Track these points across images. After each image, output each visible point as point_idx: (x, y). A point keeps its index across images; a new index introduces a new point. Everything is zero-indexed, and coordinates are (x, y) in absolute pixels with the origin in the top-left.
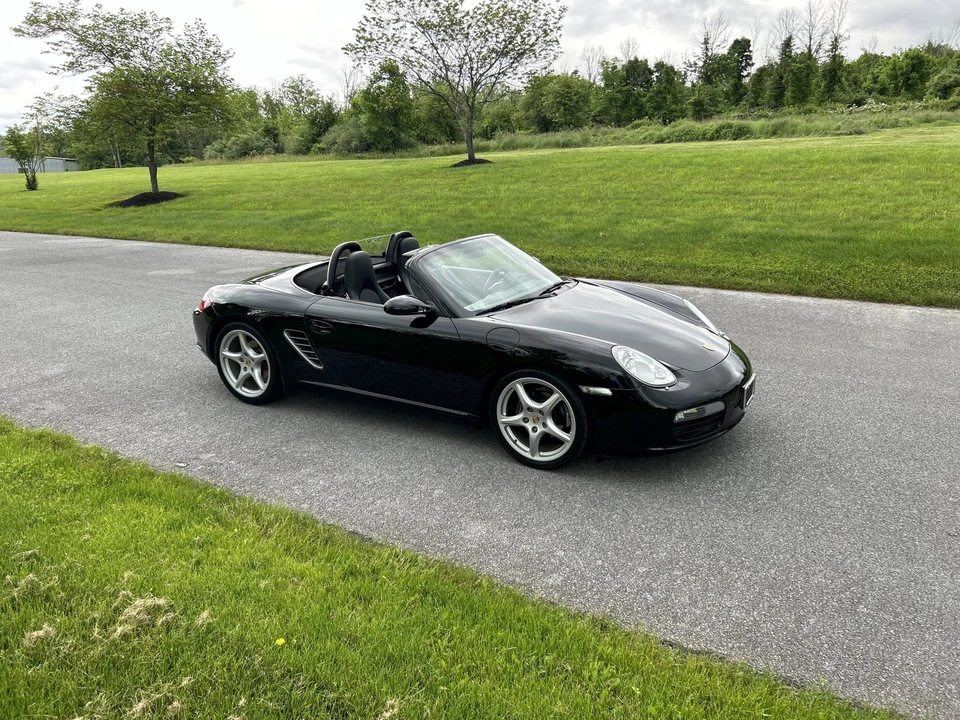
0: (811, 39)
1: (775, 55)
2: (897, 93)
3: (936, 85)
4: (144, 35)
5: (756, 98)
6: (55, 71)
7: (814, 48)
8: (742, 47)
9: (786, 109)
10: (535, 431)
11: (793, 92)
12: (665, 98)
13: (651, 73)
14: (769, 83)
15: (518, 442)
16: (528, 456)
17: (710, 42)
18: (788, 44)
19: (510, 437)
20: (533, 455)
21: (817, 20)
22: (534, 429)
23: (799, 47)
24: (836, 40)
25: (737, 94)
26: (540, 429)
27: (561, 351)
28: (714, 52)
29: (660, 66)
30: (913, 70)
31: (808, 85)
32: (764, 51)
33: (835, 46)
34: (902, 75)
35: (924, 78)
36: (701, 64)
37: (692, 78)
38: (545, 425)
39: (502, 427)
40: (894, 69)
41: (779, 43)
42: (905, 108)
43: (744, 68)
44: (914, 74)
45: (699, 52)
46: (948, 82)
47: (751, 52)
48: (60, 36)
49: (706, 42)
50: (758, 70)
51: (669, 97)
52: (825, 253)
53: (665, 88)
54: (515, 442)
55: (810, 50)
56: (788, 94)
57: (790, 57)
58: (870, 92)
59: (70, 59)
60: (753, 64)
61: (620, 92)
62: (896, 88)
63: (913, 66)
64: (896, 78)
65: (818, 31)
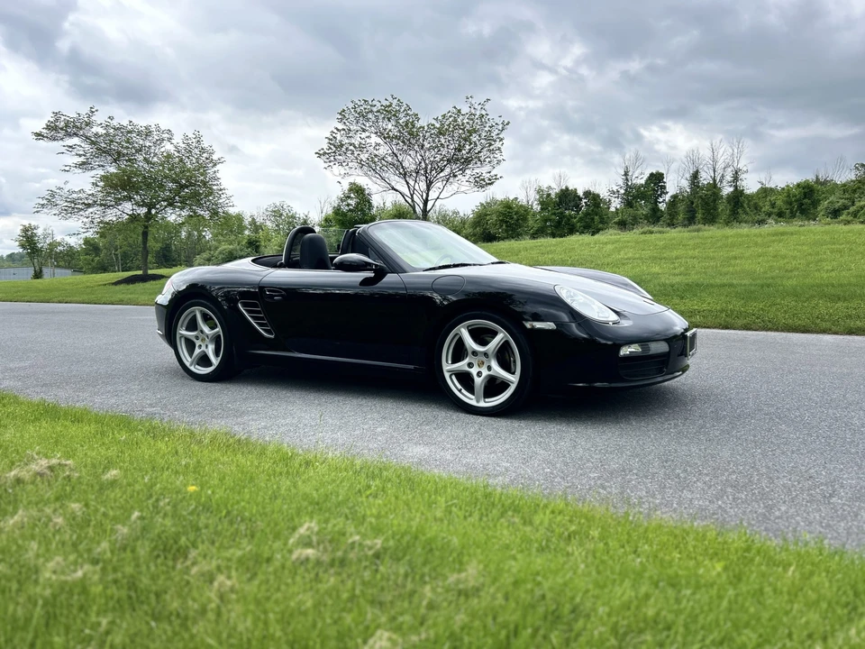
0: (714, 171)
1: (685, 184)
2: (793, 215)
3: (826, 209)
4: (148, 144)
5: (672, 219)
6: (67, 168)
7: (718, 179)
8: (657, 179)
10: (480, 374)
11: (703, 214)
12: (593, 219)
13: (581, 199)
14: (681, 207)
15: (463, 391)
16: (473, 403)
17: (630, 174)
18: (695, 176)
19: (454, 385)
20: (478, 402)
21: (719, 156)
22: (479, 374)
23: (705, 178)
24: (736, 173)
25: (655, 217)
26: (485, 373)
27: (509, 293)
28: (634, 182)
29: (587, 194)
30: (805, 197)
31: (715, 209)
32: (676, 182)
33: (736, 178)
34: (796, 201)
35: (815, 204)
36: (622, 191)
37: (616, 204)
38: (489, 368)
39: (447, 375)
40: (788, 196)
41: (688, 176)
43: (660, 196)
44: (806, 200)
45: (621, 182)
46: (837, 206)
47: (665, 183)
48: (75, 141)
49: (626, 174)
50: (671, 197)
51: (596, 218)
52: (748, 295)
53: (593, 210)
54: (460, 391)
55: (714, 180)
56: (699, 216)
57: (698, 187)
58: (769, 215)
59: (82, 159)
60: (667, 193)
61: (554, 214)
62: (791, 212)
63: (805, 194)
64: (791, 204)
65: (720, 166)
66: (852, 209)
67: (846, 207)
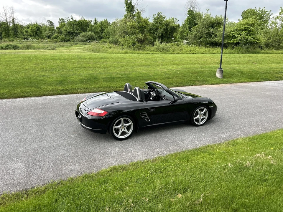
0: (6, 18)
2: (35, 37)
3: (46, 35)
7: (8, 21)
9: (3, 39)
10: (200, 118)
11: (5, 34)
21: (7, 13)
23: (3, 20)
24: (13, 19)
31: (9, 32)
33: (13, 21)
34: (35, 31)
35: (41, 33)
38: (202, 117)
39: (194, 120)
40: (32, 29)
42: (42, 41)
44: (38, 32)
46: (49, 35)
54: (196, 122)
55: (7, 22)
56: (3, 34)
62: (34, 35)
63: (37, 29)
64: (33, 32)
65: (8, 16)
66: (54, 36)
67: (51, 36)
